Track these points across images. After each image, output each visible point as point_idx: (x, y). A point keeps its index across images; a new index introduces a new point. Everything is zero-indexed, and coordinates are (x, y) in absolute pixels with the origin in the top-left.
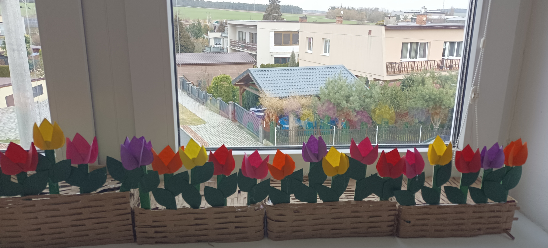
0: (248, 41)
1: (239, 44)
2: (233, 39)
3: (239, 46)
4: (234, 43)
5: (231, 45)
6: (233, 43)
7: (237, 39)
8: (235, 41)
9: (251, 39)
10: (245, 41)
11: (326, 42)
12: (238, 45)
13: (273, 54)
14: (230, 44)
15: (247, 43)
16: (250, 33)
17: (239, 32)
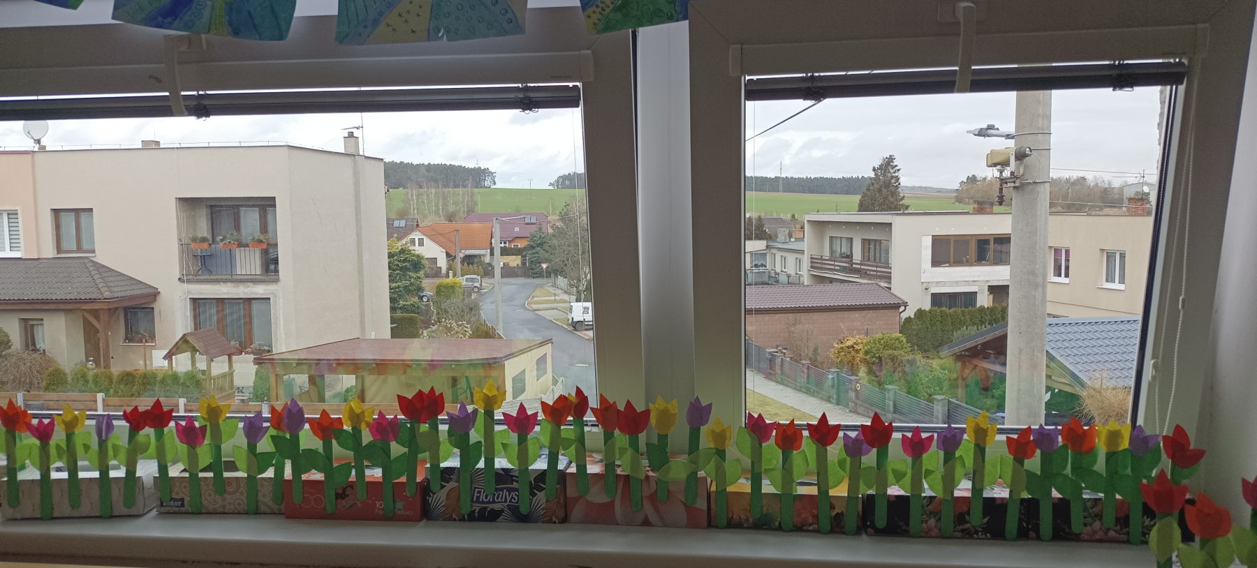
0: (857, 256)
1: (836, 263)
2: (816, 253)
3: (836, 268)
4: (820, 261)
5: (811, 267)
6: (816, 263)
7: (827, 254)
8: (823, 258)
9: (866, 254)
10: (847, 257)
11: (1110, 256)
12: (833, 267)
13: (930, 285)
14: (810, 264)
15: (854, 261)
16: (864, 241)
17: (831, 238)
